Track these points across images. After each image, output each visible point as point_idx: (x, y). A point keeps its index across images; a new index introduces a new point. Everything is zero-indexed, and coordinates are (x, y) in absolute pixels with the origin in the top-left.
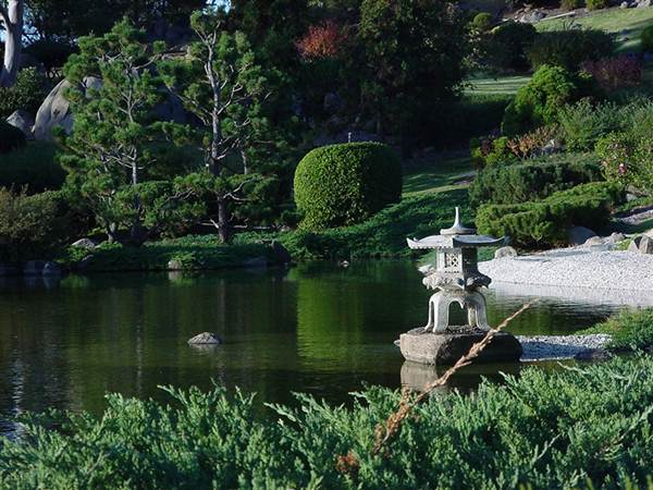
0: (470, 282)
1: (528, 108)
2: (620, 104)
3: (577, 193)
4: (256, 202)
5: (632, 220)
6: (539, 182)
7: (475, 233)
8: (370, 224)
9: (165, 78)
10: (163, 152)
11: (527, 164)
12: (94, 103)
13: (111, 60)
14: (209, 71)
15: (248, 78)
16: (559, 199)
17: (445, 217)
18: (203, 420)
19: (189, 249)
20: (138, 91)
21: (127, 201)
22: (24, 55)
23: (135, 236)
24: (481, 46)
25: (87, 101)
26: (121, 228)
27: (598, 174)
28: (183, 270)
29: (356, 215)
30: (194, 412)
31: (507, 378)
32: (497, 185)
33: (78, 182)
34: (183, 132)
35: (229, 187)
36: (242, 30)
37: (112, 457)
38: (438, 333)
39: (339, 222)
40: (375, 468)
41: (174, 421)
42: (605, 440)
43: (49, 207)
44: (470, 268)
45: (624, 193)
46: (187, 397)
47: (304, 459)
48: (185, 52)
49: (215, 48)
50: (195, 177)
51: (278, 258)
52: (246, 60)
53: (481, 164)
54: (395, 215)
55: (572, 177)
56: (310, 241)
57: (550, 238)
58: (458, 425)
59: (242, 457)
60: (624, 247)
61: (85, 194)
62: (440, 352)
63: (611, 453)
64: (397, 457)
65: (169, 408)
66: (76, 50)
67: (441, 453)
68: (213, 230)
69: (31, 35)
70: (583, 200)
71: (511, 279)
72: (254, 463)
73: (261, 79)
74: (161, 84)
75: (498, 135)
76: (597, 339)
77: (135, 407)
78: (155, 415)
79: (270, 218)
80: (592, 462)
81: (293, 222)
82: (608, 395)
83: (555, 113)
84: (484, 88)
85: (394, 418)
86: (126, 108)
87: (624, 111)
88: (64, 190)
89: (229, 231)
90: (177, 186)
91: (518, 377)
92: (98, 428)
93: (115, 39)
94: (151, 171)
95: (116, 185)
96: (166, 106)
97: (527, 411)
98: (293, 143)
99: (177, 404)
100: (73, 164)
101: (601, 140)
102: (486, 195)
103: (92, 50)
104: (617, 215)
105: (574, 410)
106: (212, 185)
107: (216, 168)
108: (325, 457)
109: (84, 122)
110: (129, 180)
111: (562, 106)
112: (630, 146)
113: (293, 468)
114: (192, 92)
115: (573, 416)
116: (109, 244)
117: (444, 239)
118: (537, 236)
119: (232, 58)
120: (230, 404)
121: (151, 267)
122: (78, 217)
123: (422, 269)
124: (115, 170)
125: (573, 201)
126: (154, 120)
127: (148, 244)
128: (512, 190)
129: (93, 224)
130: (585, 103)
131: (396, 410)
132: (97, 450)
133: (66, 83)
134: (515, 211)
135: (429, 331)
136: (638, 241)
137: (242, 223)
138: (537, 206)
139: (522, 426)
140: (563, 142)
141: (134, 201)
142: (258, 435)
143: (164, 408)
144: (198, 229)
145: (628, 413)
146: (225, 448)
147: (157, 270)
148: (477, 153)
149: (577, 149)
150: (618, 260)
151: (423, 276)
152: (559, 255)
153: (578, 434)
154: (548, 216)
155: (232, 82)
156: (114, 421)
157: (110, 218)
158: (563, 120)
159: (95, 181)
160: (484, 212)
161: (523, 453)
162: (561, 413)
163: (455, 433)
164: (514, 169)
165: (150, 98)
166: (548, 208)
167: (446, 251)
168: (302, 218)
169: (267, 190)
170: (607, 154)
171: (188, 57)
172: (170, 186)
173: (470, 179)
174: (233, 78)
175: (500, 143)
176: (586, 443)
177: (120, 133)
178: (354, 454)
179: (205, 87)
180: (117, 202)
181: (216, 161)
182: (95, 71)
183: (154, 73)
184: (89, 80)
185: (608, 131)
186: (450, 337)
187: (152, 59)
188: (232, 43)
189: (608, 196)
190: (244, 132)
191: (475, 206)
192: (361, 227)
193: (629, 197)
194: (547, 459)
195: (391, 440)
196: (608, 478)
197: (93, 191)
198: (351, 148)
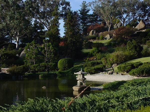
0: (83, 79)
1: (92, 54)
2: (105, 53)
3: (99, 66)
4: (52, 67)
5: (107, 70)
6: (93, 64)
7: (84, 72)
8: (69, 70)
9: (39, 49)
10: (39, 60)
11: (91, 62)
12: (29, 53)
13: (31, 47)
14: (45, 48)
15: (51, 49)
16: (96, 67)
17: (80, 69)
18: (42, 102)
19: (42, 74)
20: (35, 51)
21: (33, 67)
22: (19, 46)
23: (34, 72)
24: (85, 45)
25: (28, 52)
26: (32, 71)
27: (102, 63)
28: (41, 77)
29: (67, 69)
30: (41, 101)
31: (87, 95)
32: (87, 65)
33: (26, 64)
34: (42, 57)
35: (48, 65)
36: (50, 42)
37: (28, 109)
38: (79, 86)
39: (65, 70)
40: (67, 110)
41: (38, 102)
42: (101, 105)
43: (22, 68)
44: (83, 77)
45: (105, 66)
46: (40, 99)
47: (57, 108)
48: (42, 45)
49: (46, 45)
50: (43, 63)
51: (55, 75)
52: (51, 47)
53: (85, 62)
54: (73, 69)
55: (98, 64)
56: (60, 73)
57: (95, 72)
58: (80, 102)
59: (48, 108)
60: (105, 74)
61: (27, 66)
62: (79, 89)
63: (102, 107)
64: (71, 108)
65: (37, 101)
66: (26, 45)
67: (77, 107)
68: (46, 71)
69: (20, 43)
70: (100, 67)
71: (89, 78)
72: (49, 109)
73: (53, 49)
74: (38, 50)
75: (88, 57)
76: (102, 87)
77: (32, 100)
78: (35, 102)
79: (54, 69)
80: (99, 108)
81: (58, 70)
82: (102, 98)
83: (96, 54)
84: (85, 51)
85: (70, 102)
86: (33, 53)
87: (105, 54)
88: (24, 65)
89: (48, 71)
90: (41, 65)
91: (89, 95)
92: (26, 104)
93: (32, 44)
94: (37, 63)
95: (32, 64)
96: (39, 53)
97: (90, 100)
98: (58, 58)
99: (38, 100)
100: (26, 61)
101: (102, 58)
102: (86, 66)
103: (29, 45)
104: (104, 69)
105: (97, 100)
106: (46, 64)
107: (47, 62)
108: (60, 108)
109: (27, 55)
110: (34, 64)
111: (96, 53)
112: (106, 59)
113: (55, 110)
114: (43, 51)
115: (97, 101)
116: (31, 73)
117: (79, 73)
118: (93, 72)
119: (49, 46)
120: (46, 100)
121: (37, 76)
122: (26, 69)
123: (77, 77)
124: (32, 62)
125: (98, 67)
126: (37, 55)
127: (36, 73)
128: (89, 65)
129: (28, 70)
130: (100, 53)
131: (71, 101)
132: (26, 107)
133: (25, 50)
134: (90, 68)
135: (77, 86)
136: (107, 73)
137: (50, 70)
138: (93, 68)
139: (89, 102)
140: (97, 58)
141: (34, 67)
142: (50, 105)
143: (36, 101)
144: (44, 71)
145: (104, 100)
146: (45, 107)
147: (38, 77)
148: (85, 60)
149: (99, 60)
150: (105, 75)
151: (77, 78)
152: (96, 75)
153: (97, 104)
154: (95, 69)
155: (49, 50)
156: (29, 103)
157: (31, 69)
158: (97, 55)
159: (29, 64)
160: (86, 68)
161: (89, 107)
162: (95, 100)
163: (80, 104)
164: (90, 62)
165: (37, 52)
166: (95, 68)
167: (80, 75)
168: (59, 69)
169: (54, 65)
170: (103, 60)
171: (43, 46)
172: (40, 65)
173: (83, 64)
174: (49, 49)
175: (88, 58)
176: (98, 105)
177: (32, 57)
178: (64, 108)
179: (45, 50)
180: (32, 67)
181: (47, 61)
182: (29, 48)
183: (37, 48)
184: (28, 49)
185: (103, 57)
186: (80, 87)
187: (37, 46)
188: (49, 44)
189: (103, 66)
190: (50, 57)
191: (84, 68)
192: (68, 71)
193: (106, 66)
194: (93, 108)
195: (70, 105)
196: (101, 110)
197: (28, 65)
198: (66, 59)
